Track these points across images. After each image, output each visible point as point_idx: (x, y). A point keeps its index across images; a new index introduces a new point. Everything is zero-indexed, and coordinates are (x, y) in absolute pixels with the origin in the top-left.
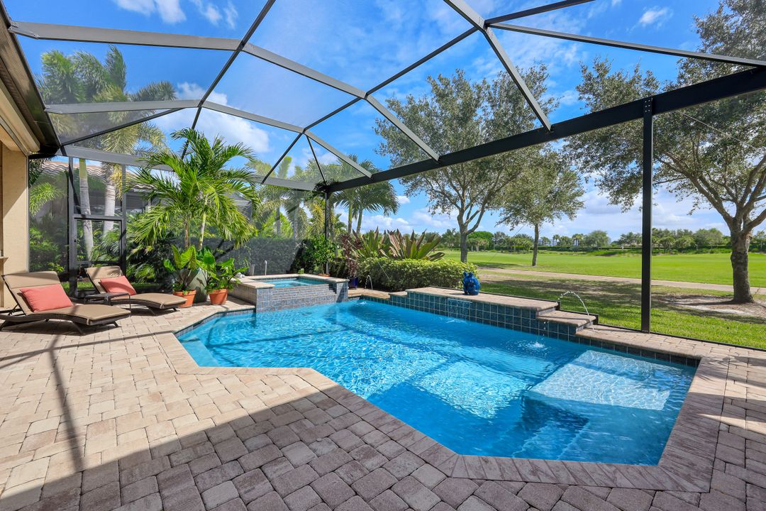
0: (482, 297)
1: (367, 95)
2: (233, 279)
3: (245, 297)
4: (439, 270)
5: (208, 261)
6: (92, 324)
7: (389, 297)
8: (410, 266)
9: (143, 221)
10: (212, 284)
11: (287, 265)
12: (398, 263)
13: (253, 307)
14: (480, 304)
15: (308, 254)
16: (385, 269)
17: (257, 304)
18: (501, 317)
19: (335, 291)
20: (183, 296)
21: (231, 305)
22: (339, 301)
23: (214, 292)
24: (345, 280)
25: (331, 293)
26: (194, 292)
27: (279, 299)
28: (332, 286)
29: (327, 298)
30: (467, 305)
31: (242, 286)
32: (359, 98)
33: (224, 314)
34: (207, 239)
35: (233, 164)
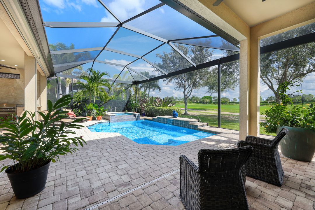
0: (178, 118)
1: (142, 57)
2: (103, 113)
3: (107, 118)
4: (169, 110)
5: (96, 107)
6: (66, 123)
7: (152, 119)
8: (161, 109)
9: (77, 95)
10: (97, 114)
11: (122, 109)
12: (157, 108)
13: (109, 121)
14: (177, 121)
15: (129, 105)
16: (153, 110)
17: (110, 120)
18: (180, 124)
19: (135, 117)
20: (89, 117)
21: (103, 121)
22: (137, 120)
23: (98, 116)
24: (138, 113)
25: (134, 117)
26: (92, 117)
27: (117, 119)
28: (135, 115)
29: (133, 119)
30: (172, 120)
31: (106, 115)
32: (139, 58)
33: (100, 123)
34: (97, 100)
35: (104, 77)
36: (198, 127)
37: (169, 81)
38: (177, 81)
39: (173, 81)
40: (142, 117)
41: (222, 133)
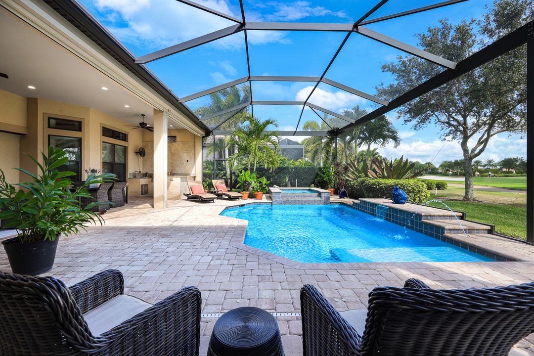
0: (407, 207)
1: (321, 78)
5: (254, 178)
13: (272, 202)
22: (324, 203)
24: (328, 191)
25: (319, 199)
26: (249, 192)
27: (285, 199)
28: (320, 194)
29: (315, 201)
33: (258, 203)
35: (270, 128)
36: (447, 234)
37: (423, 121)
38: (444, 118)
39: (433, 119)
40: (339, 200)
41: (520, 260)
